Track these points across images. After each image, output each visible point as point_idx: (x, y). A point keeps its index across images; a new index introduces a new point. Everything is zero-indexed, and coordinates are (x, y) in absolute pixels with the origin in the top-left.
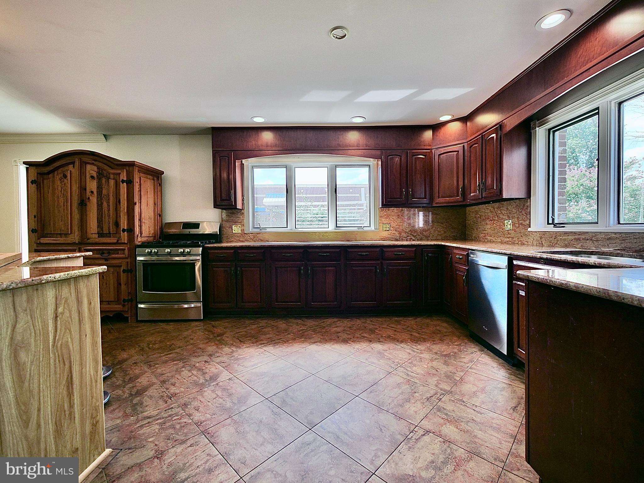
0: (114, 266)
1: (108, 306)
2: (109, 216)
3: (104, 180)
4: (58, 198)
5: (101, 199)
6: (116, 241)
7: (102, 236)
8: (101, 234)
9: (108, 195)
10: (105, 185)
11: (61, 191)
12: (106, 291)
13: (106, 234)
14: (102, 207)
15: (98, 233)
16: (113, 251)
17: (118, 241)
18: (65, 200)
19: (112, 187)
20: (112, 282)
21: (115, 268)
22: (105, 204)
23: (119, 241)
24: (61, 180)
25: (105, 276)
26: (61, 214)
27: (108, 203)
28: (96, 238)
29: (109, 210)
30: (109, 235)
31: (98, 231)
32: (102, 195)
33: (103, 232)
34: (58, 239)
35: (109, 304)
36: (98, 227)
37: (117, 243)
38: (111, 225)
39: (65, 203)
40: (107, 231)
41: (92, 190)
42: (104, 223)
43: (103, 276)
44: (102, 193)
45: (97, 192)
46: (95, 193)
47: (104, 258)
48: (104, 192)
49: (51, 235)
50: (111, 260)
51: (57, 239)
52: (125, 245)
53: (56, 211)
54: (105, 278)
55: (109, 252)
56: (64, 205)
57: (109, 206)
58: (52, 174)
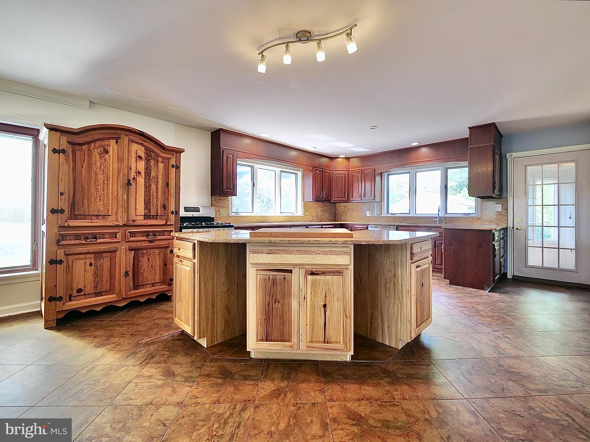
0: (160, 248)
1: (153, 288)
2: (157, 198)
3: (152, 162)
4: (96, 174)
5: (149, 180)
6: (165, 222)
7: (148, 218)
8: (147, 217)
9: (157, 177)
10: (154, 167)
11: (100, 167)
12: (151, 273)
13: (153, 216)
14: (150, 188)
15: (144, 215)
16: (158, 233)
17: (166, 222)
18: (106, 178)
19: (162, 170)
20: (158, 263)
21: (161, 249)
22: (153, 186)
23: (168, 223)
24: (100, 155)
25: (150, 259)
26: (99, 193)
27: (157, 185)
28: (142, 220)
29: (157, 193)
30: (155, 217)
31: (144, 213)
32: (150, 177)
33: (150, 214)
34: (95, 221)
35: (153, 286)
36: (145, 208)
37: (166, 225)
38: (159, 207)
39: (106, 181)
40: (155, 213)
41: (139, 171)
42: (151, 205)
43: (148, 258)
44: (150, 175)
45: (145, 173)
46: (143, 174)
47: (149, 240)
48: (153, 174)
49: (84, 217)
50: (156, 242)
51: (92, 221)
52: (172, 227)
53: (93, 189)
54: (150, 260)
55: (154, 234)
56: (104, 183)
57: (157, 188)
58: (87, 145)
